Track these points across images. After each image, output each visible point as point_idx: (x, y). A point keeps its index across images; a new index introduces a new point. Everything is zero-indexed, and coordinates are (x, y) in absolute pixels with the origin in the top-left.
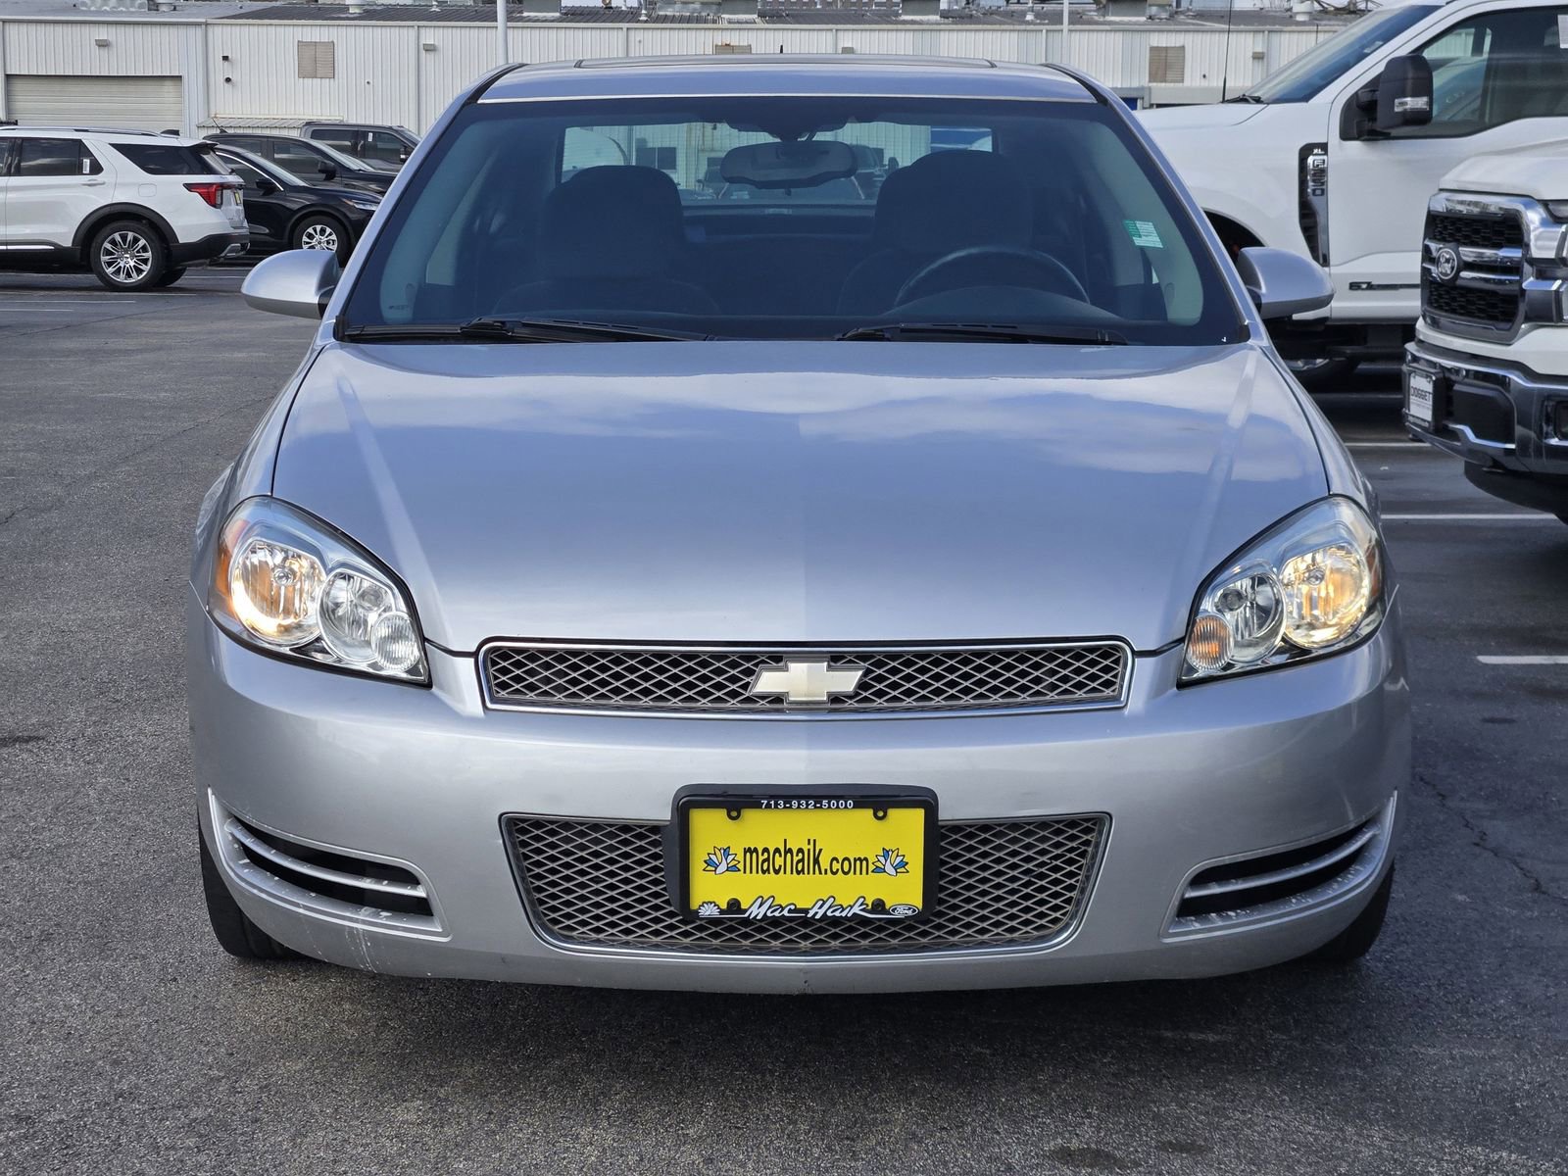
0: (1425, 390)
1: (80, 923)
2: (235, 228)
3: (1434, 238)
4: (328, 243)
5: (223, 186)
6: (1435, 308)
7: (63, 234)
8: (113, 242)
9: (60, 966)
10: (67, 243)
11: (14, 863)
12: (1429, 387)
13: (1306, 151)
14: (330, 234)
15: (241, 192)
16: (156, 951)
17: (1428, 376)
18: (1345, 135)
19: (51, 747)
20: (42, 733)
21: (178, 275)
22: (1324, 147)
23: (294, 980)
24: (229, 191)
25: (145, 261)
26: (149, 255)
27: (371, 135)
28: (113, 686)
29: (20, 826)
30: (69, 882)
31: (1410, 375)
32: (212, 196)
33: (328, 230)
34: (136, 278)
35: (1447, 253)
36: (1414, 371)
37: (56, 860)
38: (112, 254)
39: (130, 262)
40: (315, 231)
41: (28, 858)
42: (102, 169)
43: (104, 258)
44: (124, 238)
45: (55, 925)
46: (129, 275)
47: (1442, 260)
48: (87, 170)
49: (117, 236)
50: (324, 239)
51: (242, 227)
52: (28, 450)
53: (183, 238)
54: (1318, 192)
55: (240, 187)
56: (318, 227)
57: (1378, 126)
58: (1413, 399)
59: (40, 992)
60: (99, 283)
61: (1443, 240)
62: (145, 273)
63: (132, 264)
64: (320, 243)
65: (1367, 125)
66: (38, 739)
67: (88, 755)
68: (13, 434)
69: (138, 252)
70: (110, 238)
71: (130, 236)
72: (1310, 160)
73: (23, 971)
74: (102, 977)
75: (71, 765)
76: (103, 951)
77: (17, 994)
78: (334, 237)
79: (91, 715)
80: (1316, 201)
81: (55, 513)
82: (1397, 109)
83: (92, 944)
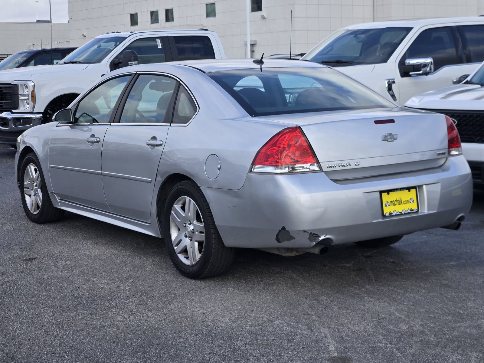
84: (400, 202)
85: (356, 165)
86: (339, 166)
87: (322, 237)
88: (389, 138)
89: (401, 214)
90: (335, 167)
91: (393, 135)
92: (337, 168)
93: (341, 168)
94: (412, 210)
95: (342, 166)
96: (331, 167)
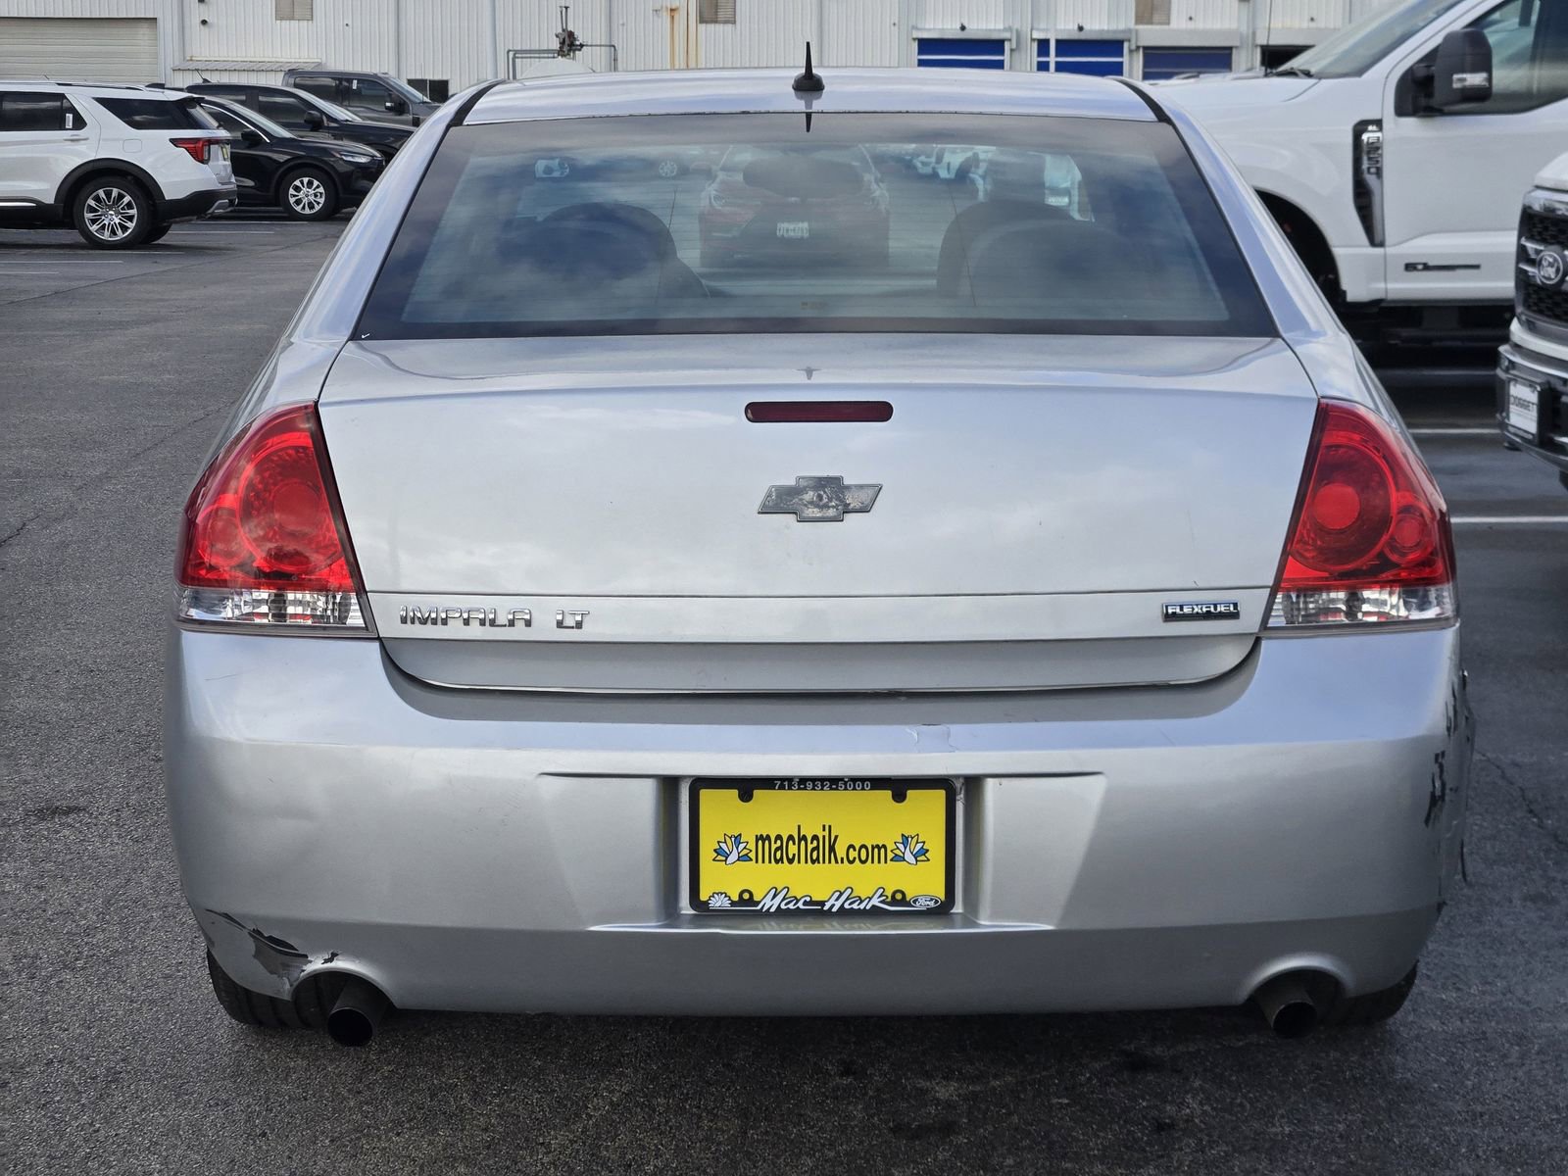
0: (1528, 399)
1: (149, 1057)
2: (223, 184)
3: (1531, 238)
4: (316, 196)
5: (210, 142)
6: (1534, 311)
7: (44, 189)
8: (97, 199)
9: (134, 1117)
10: (50, 199)
11: (67, 975)
12: (1533, 397)
13: (1360, 128)
14: (318, 187)
15: (228, 147)
16: (238, 1095)
17: (1531, 385)
18: (1400, 111)
19: (94, 821)
20: (82, 801)
21: (163, 231)
22: (1379, 123)
23: (398, 1134)
24: (216, 146)
25: (130, 218)
26: (134, 212)
27: (355, 82)
28: (154, 740)
29: (70, 926)
30: (132, 1001)
31: (1509, 382)
32: (198, 151)
33: (316, 183)
34: (120, 236)
35: (1551, 256)
36: (1515, 379)
37: (115, 971)
38: (97, 211)
39: (114, 219)
40: (302, 183)
41: (83, 969)
42: (86, 124)
43: (88, 216)
44: (108, 194)
45: (123, 1060)
46: (114, 233)
47: (1544, 263)
48: (69, 123)
49: (101, 193)
50: (311, 191)
51: (230, 183)
52: (33, 446)
53: (170, 194)
54: (1373, 170)
55: (227, 142)
56: (306, 180)
57: (1435, 102)
58: (1513, 408)
59: (114, 1153)
60: (82, 240)
61: (1543, 241)
62: (130, 231)
63: (117, 221)
64: (307, 196)
65: (1423, 102)
66: (77, 809)
67: (136, 830)
68: (14, 425)
69: (123, 209)
70: (94, 194)
71: (115, 192)
72: (1365, 137)
73: (91, 1125)
74: (181, 1133)
75: (117, 844)
76: (178, 1096)
77: (87, 1157)
78: (321, 190)
79: (132, 778)
80: (1371, 180)
81: (69, 523)
82: (1456, 85)
83: (165, 1086)
84: (822, 849)
85: (560, 624)
86: (467, 622)
87: (316, 964)
88: (811, 503)
89: (816, 911)
90: (445, 622)
91: (848, 487)
92: (455, 631)
93: (475, 632)
94: (899, 899)
95: (482, 623)
96: (423, 621)
